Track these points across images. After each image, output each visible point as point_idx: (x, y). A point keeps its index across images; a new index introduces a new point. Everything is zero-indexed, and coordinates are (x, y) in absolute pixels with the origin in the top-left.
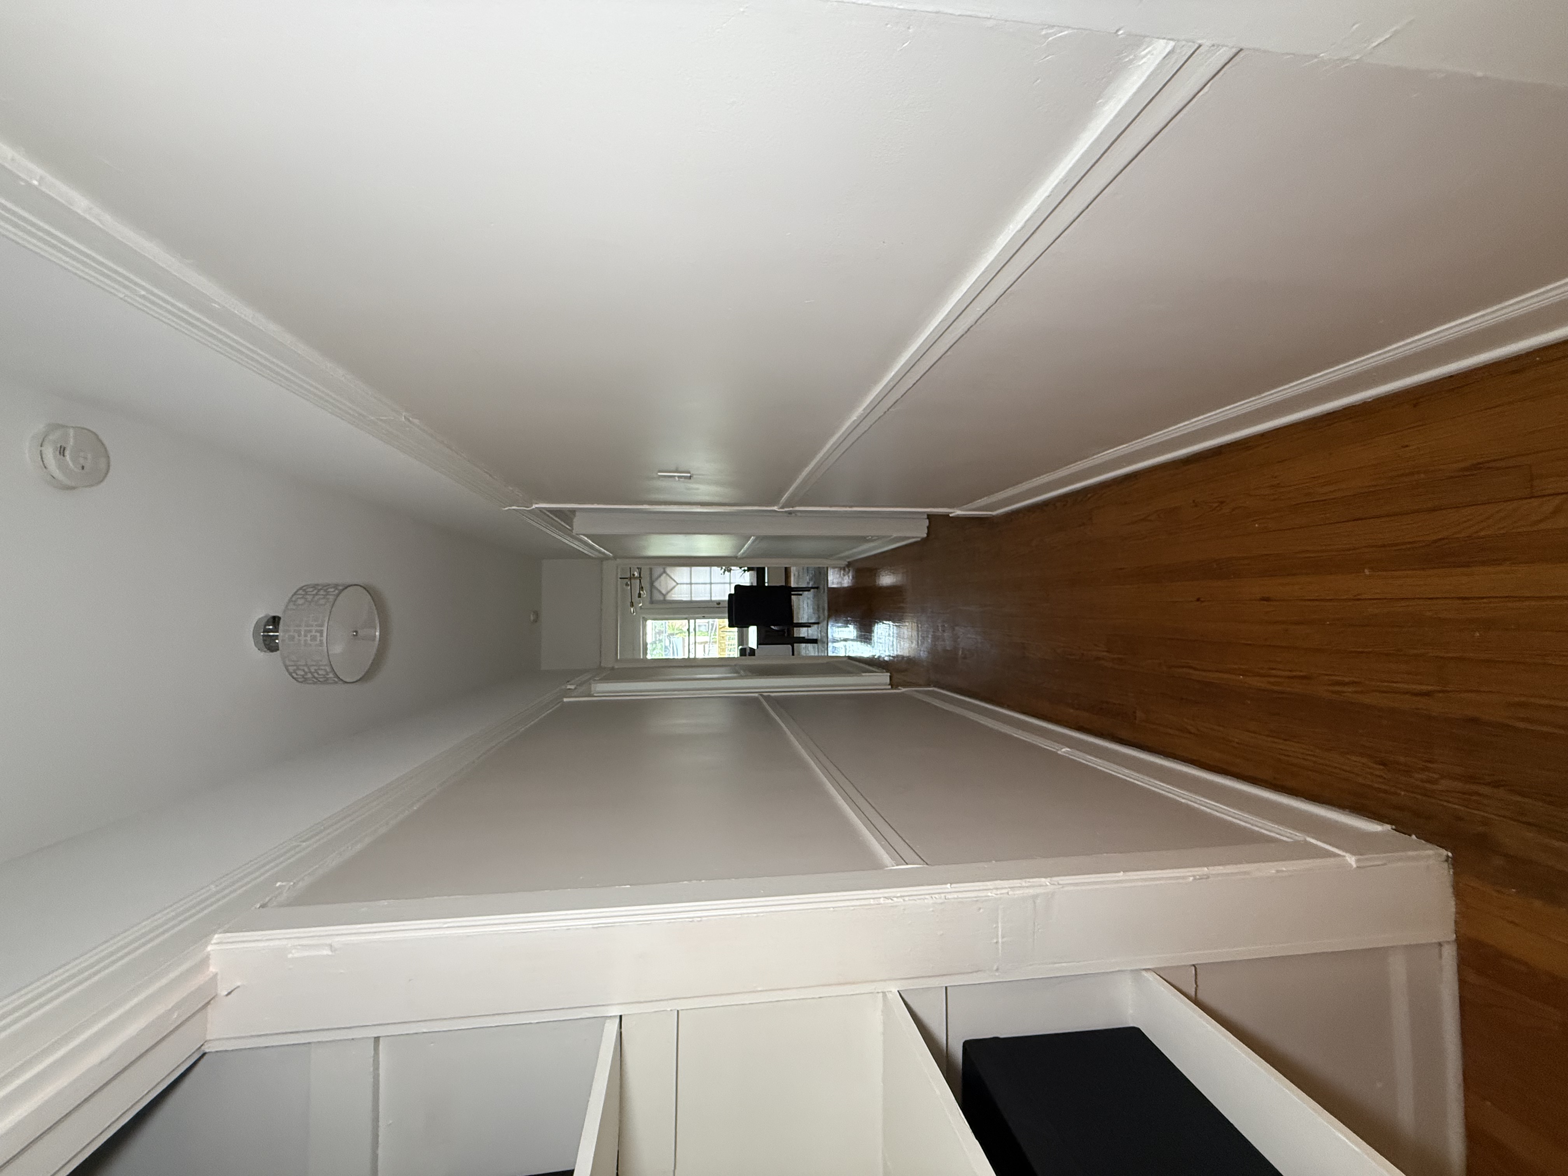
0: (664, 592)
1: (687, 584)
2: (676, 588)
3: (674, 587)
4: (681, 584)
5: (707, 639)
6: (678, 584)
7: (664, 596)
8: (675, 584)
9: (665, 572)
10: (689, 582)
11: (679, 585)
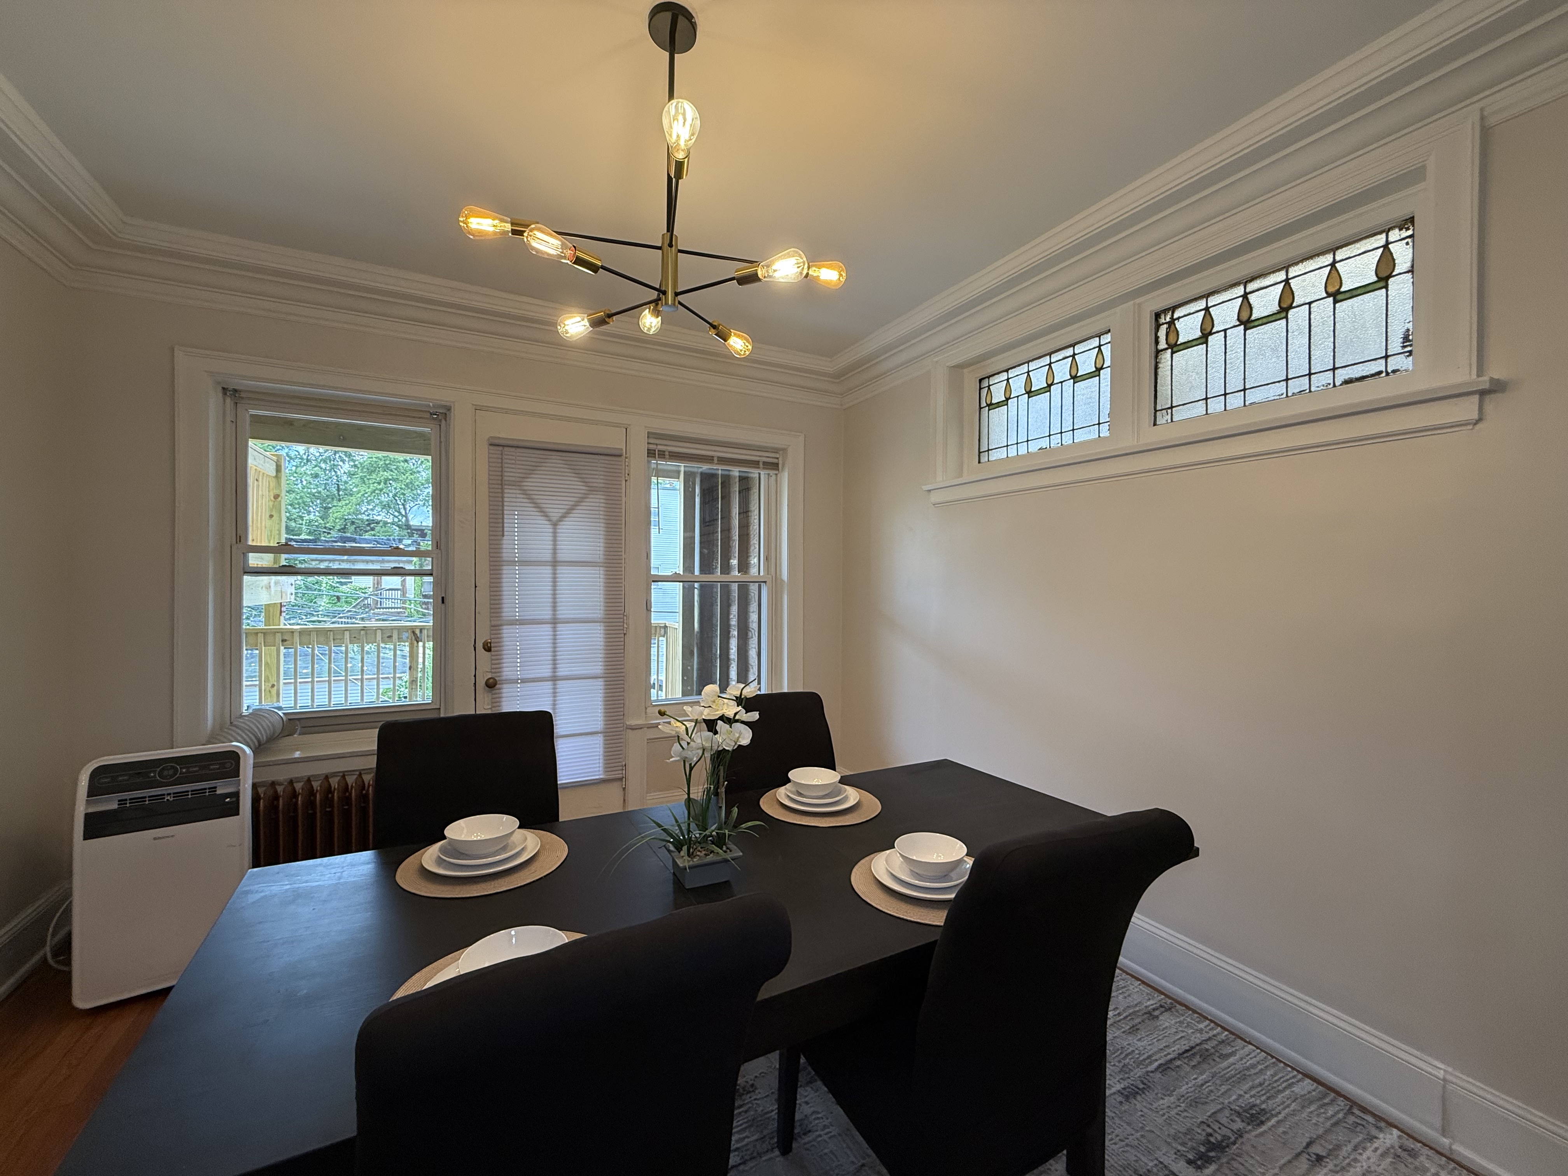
0: (528, 484)
1: (555, 551)
2: (543, 521)
3: (546, 515)
4: (555, 534)
5: (411, 595)
6: (555, 525)
7: (517, 484)
8: (555, 514)
9: (592, 490)
10: (561, 557)
11: (549, 529)
